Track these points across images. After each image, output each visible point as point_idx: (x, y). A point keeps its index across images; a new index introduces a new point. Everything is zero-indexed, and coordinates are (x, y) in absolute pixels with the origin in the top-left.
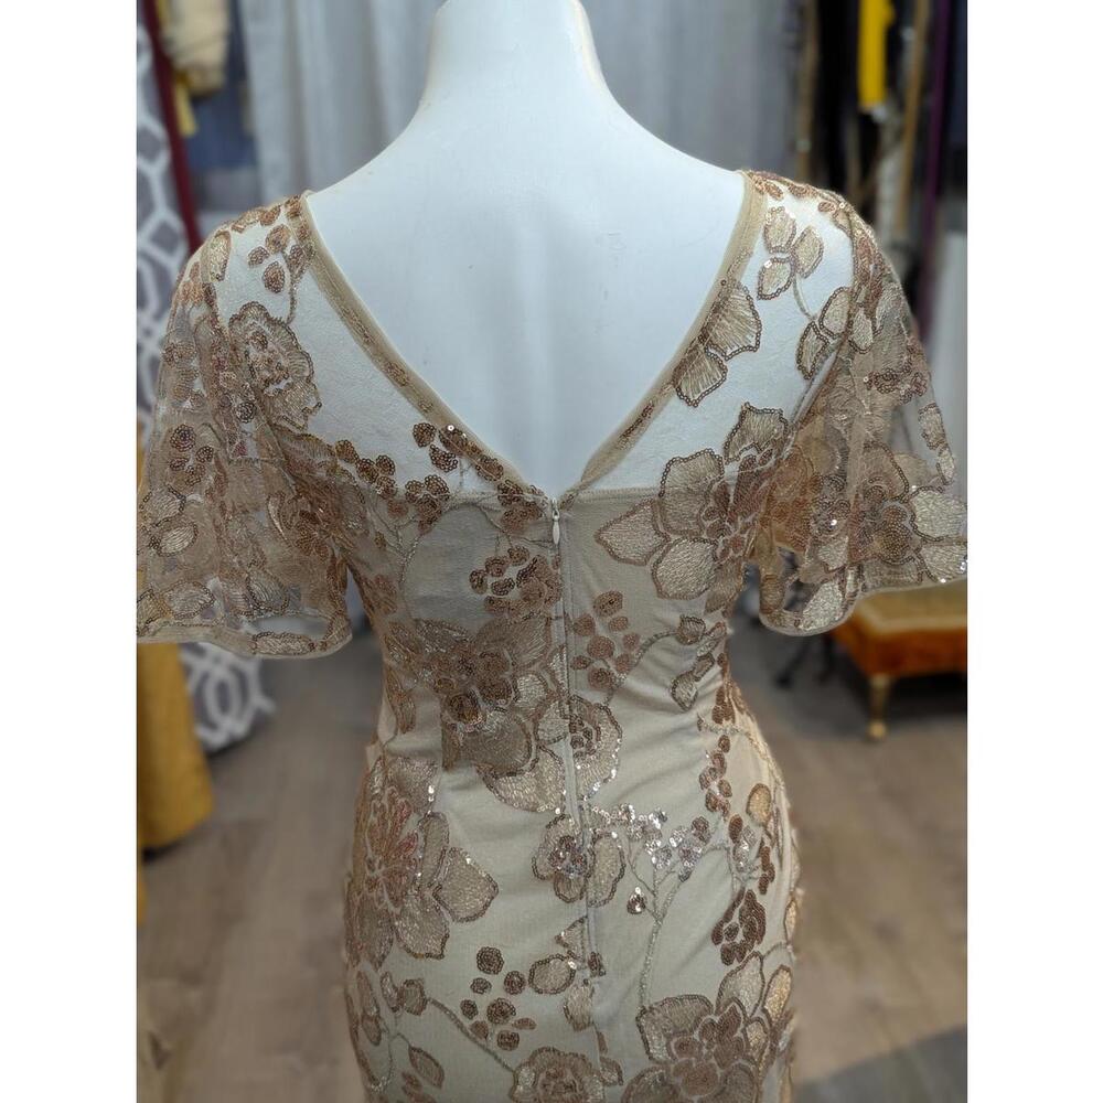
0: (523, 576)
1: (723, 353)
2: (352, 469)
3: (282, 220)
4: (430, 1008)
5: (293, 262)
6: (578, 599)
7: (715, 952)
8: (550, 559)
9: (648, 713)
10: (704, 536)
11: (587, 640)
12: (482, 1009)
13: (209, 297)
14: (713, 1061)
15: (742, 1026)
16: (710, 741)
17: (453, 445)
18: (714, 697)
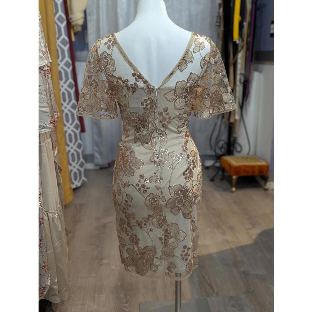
0: (151, 103)
1: (187, 62)
2: (121, 82)
3: (110, 37)
4: (131, 186)
5: (112, 44)
6: (160, 109)
7: (183, 177)
8: (155, 100)
9: (172, 133)
10: (183, 97)
11: (162, 117)
12: (140, 185)
13: (97, 51)
14: (182, 198)
15: (188, 192)
16: (184, 140)
17: (139, 77)
18: (185, 132)
